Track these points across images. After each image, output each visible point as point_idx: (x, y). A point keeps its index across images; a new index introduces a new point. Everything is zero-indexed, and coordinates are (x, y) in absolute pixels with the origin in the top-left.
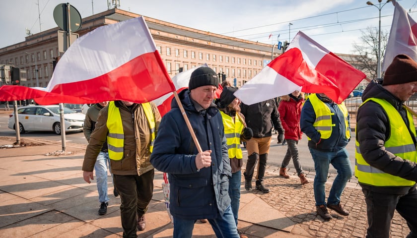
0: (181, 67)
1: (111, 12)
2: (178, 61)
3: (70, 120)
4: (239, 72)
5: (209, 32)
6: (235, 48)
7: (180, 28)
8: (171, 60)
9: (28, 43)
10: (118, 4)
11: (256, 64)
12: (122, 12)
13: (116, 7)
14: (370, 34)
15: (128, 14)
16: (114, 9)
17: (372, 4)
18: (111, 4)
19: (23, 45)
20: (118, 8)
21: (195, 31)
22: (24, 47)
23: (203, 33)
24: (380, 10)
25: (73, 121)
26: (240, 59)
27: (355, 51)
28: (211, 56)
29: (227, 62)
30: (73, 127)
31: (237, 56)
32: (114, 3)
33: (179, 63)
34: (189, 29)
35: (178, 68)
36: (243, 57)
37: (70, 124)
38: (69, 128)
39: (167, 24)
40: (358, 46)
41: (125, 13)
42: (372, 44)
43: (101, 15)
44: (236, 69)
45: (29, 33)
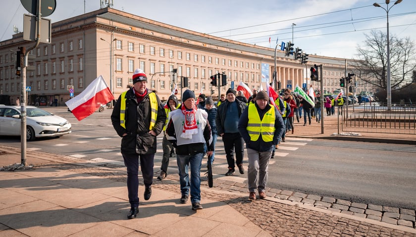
0: (175, 68)
1: (103, 11)
2: (171, 63)
3: (43, 124)
4: (236, 75)
5: (204, 34)
6: (232, 51)
7: (175, 29)
8: (165, 62)
9: (15, 41)
10: (111, 3)
11: (254, 67)
12: (115, 12)
13: (109, 6)
14: (374, 38)
15: (121, 13)
16: (107, 8)
17: (379, 6)
18: (104, 3)
19: (9, 43)
20: (111, 7)
21: (190, 32)
22: (9, 44)
23: (199, 34)
24: (388, 12)
25: (47, 124)
26: (237, 62)
27: (359, 55)
28: (207, 58)
29: (223, 64)
30: (46, 132)
31: (233, 59)
32: (107, 3)
33: (173, 64)
34: (185, 31)
35: (171, 70)
36: (240, 60)
37: (43, 128)
38: (41, 133)
39: (162, 25)
40: (362, 50)
41: (118, 12)
42: (376, 47)
43: (93, 14)
44: (233, 72)
45: (17, 31)
